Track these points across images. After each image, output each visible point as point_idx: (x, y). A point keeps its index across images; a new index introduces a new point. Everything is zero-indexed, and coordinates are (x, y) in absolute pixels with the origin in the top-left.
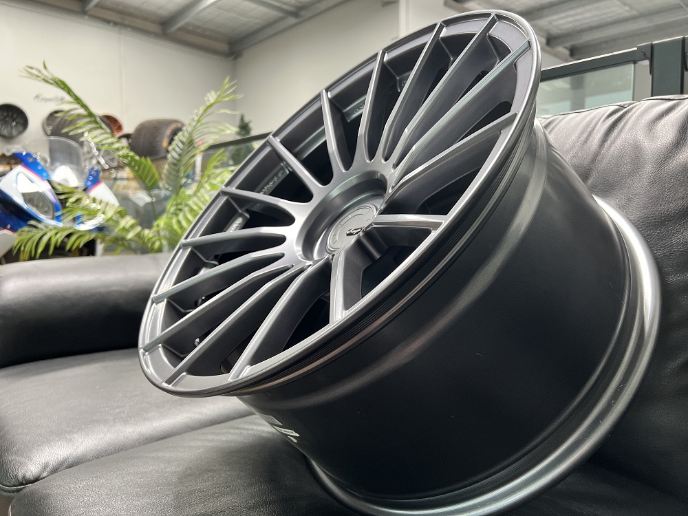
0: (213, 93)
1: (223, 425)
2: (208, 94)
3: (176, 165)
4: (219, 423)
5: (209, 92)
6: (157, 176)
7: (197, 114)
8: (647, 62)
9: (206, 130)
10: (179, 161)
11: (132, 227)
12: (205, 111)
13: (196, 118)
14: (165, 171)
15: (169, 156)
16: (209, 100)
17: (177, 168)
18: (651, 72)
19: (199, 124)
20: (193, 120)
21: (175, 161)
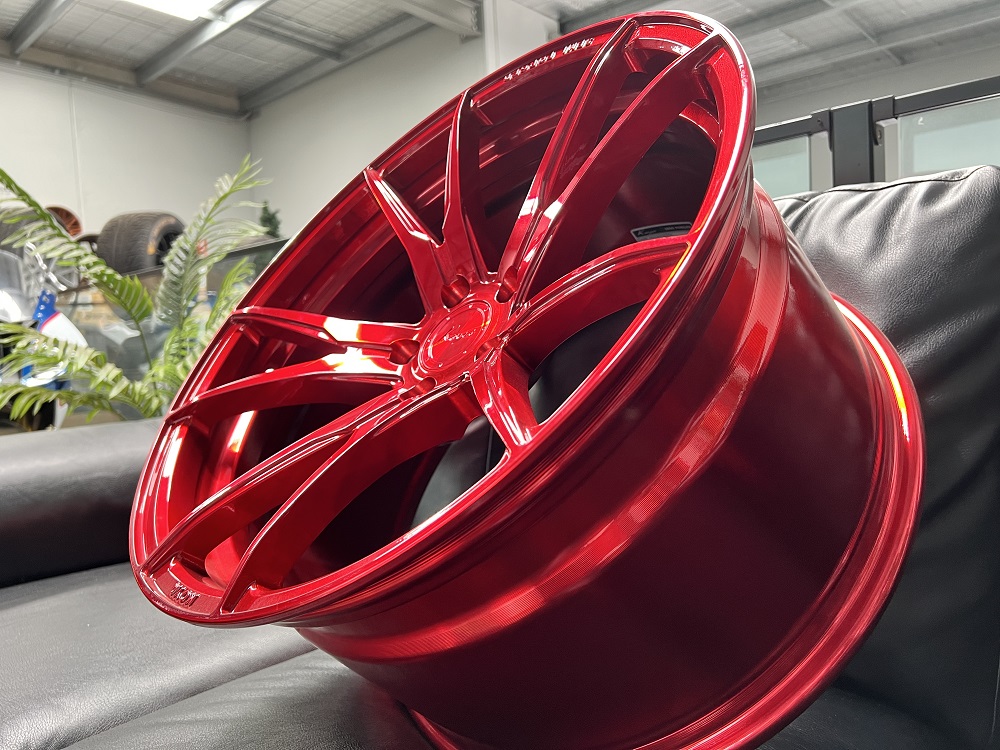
0: (226, 177)
1: (284, 665)
2: (220, 180)
3: (176, 284)
4: (276, 663)
5: (222, 175)
6: (149, 302)
7: (205, 209)
8: (825, 135)
9: (220, 232)
10: (181, 277)
11: (115, 380)
12: (217, 204)
13: (204, 215)
14: (160, 293)
15: (165, 271)
16: (221, 188)
17: (178, 289)
18: (832, 146)
19: (208, 224)
20: (200, 217)
21: (174, 279)
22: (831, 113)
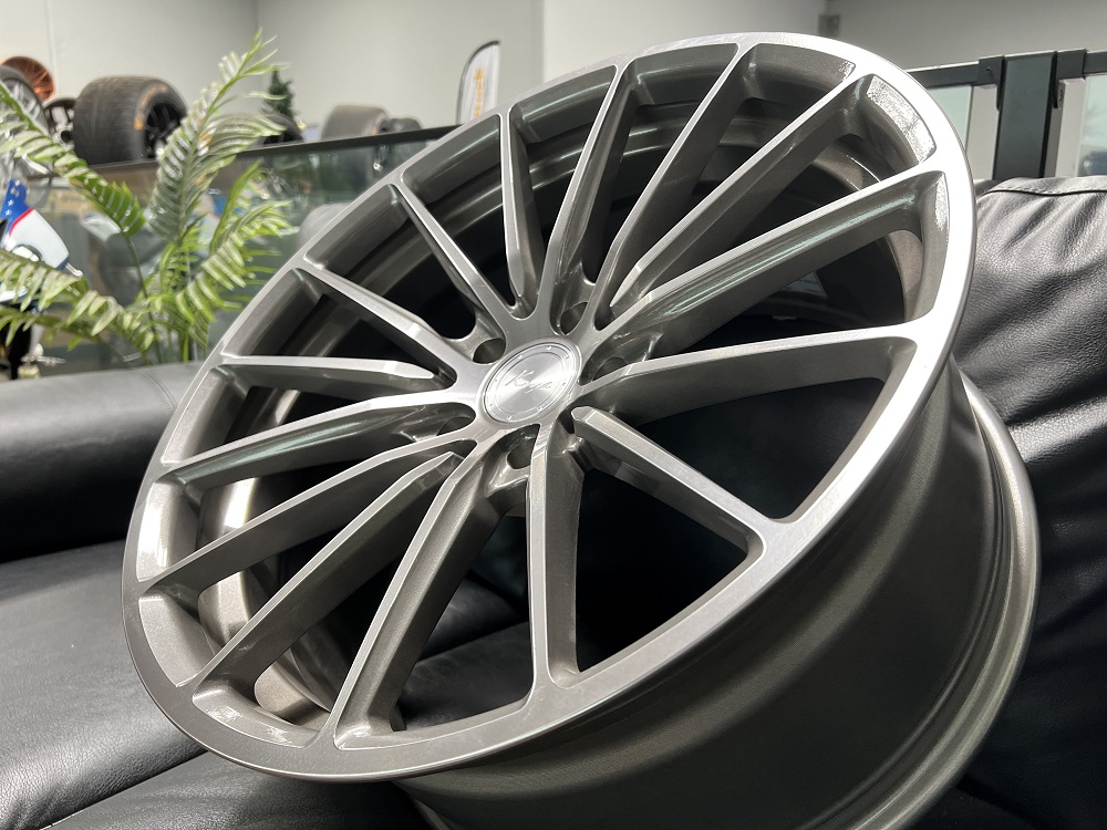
0: (233, 55)
2: (225, 58)
3: (174, 191)
5: (227, 54)
7: (208, 96)
8: (993, 91)
10: (179, 182)
12: (222, 93)
13: (207, 105)
15: (159, 170)
16: (227, 71)
17: (176, 196)
18: (1000, 105)
19: (212, 117)
21: (171, 184)
22: (1004, 61)
